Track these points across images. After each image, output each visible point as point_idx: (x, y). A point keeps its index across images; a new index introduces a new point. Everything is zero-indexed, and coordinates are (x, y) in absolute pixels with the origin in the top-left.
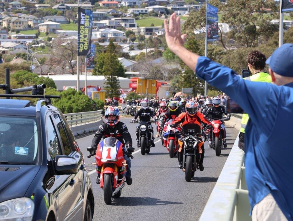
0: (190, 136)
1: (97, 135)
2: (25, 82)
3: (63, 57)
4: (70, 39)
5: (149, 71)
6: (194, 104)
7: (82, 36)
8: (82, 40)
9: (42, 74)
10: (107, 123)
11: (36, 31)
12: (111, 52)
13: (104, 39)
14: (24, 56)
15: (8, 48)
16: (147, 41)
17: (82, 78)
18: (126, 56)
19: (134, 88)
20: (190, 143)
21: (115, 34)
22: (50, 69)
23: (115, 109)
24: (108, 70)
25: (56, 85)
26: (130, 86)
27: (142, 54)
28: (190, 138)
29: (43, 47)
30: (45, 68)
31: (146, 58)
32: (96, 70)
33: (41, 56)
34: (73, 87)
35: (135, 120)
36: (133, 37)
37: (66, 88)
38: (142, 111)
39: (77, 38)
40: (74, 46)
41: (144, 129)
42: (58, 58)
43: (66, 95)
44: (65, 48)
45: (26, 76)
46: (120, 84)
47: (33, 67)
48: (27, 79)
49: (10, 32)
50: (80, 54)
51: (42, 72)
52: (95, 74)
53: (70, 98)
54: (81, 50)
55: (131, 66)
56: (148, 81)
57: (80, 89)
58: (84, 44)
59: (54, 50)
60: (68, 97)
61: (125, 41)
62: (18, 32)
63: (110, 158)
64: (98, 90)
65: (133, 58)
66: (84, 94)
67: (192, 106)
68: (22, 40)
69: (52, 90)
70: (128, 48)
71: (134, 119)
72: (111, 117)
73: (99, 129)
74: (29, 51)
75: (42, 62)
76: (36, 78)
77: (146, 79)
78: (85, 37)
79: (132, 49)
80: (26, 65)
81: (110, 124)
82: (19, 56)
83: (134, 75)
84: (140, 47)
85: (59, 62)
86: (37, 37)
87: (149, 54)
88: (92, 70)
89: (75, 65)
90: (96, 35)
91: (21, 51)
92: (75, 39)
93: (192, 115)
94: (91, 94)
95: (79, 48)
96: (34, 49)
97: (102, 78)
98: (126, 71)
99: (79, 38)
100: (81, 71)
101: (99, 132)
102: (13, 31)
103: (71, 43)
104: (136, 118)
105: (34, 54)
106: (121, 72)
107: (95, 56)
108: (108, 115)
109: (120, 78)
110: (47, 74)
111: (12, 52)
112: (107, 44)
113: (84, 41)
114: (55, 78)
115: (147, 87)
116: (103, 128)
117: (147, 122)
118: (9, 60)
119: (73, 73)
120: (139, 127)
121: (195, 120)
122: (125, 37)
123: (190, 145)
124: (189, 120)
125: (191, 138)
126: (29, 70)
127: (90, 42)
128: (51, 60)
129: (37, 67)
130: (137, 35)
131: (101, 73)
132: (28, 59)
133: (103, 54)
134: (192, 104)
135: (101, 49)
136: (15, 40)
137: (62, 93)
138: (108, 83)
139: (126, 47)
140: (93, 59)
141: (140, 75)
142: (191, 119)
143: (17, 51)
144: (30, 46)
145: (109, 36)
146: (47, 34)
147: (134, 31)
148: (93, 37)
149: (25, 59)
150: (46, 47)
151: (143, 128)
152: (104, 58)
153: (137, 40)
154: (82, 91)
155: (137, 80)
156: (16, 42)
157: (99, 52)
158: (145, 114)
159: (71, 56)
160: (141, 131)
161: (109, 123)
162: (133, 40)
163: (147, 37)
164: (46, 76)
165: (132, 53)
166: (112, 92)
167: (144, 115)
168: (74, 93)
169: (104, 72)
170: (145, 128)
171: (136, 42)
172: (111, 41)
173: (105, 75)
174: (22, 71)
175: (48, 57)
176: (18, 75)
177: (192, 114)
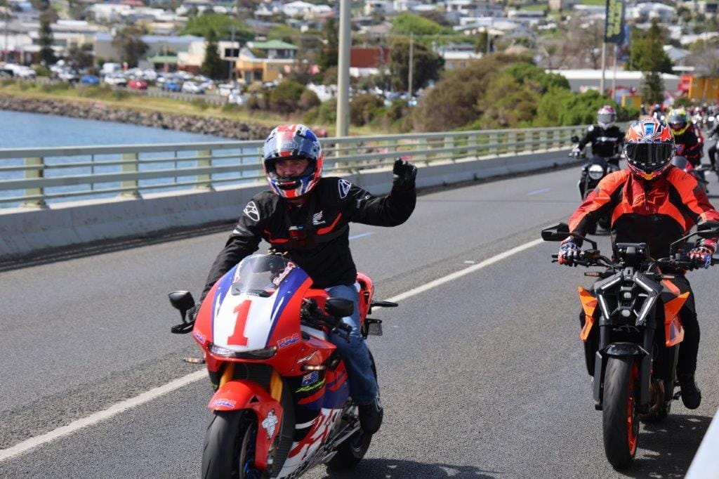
0: (625, 272)
1: (235, 241)
2: (526, 80)
3: (582, 45)
4: (593, 19)
5: (709, 66)
6: (659, 130)
7: (612, 14)
8: (611, 20)
9: (551, 69)
10: (275, 191)
11: (544, 7)
12: (653, 38)
13: (643, 18)
14: (525, 42)
15: (503, 31)
16: (708, 23)
17: (610, 74)
18: (676, 44)
19: (686, 91)
20: (626, 302)
21: (661, 12)
22: (562, 61)
23: (299, 132)
24: (648, 64)
25: (571, 84)
26: (680, 87)
27: (700, 42)
28: (623, 282)
29: (553, 30)
30: (556, 59)
31: (705, 47)
32: (629, 64)
33: (550, 43)
34: (594, 88)
35: (578, 153)
36: (687, 16)
37: (584, 90)
38: (598, 132)
39: (603, 16)
40: (599, 28)
41: (598, 175)
42: (574, 46)
43: (583, 100)
44: (586, 31)
45: (528, 70)
46: (665, 85)
47: (538, 59)
48: (529, 76)
49: (507, 8)
50: (607, 40)
51: (550, 64)
52: (628, 69)
53: (590, 104)
54: (609, 34)
55: (682, 59)
56: (707, 81)
57: (606, 91)
58: (613, 25)
59: (570, 35)
60: (587, 102)
61: (674, 22)
62: (518, 7)
63: (244, 341)
64: (632, 92)
65: (686, 47)
66: (611, 98)
67: (649, 137)
68: (523, 20)
69: (564, 92)
70: (679, 33)
71: (578, 150)
72: (289, 163)
73: (245, 218)
74: (533, 36)
75: (552, 51)
76: (541, 74)
77: (704, 78)
78: (616, 15)
79: (685, 33)
80: (529, 55)
81: (284, 193)
82: (518, 42)
83: (686, 72)
84: (697, 31)
85: (576, 52)
86: (545, 15)
87: (711, 42)
88: (624, 63)
89: (600, 55)
90: (632, 13)
91: (522, 35)
92: (600, 19)
93: (649, 177)
94: (621, 98)
95: (606, 31)
96: (541, 33)
97: (638, 75)
98: (674, 65)
99: (607, 17)
100: (608, 65)
101: (244, 230)
102: (512, 5)
103: (596, 24)
104: (581, 147)
105: (541, 39)
106: (667, 66)
107: (630, 42)
108: (274, 156)
109: (666, 76)
110: (557, 69)
111: (508, 37)
112: (648, 26)
113: (615, 21)
114: (569, 74)
115: (706, 89)
116: (257, 213)
117: (607, 159)
118: (503, 48)
119: (596, 67)
120: (587, 170)
121: (660, 201)
122: (676, 17)
123: (626, 313)
124: (638, 197)
125: (630, 283)
126: (531, 62)
127: (623, 22)
128: (565, 48)
129: (544, 58)
130: (694, 14)
131: (636, 68)
132: (531, 46)
133: (641, 40)
134: (649, 131)
135: (638, 34)
136: (514, 19)
137: (578, 96)
138: (647, 83)
139: (676, 32)
140: (626, 48)
141: (695, 72)
142: (648, 197)
143: (516, 35)
144: (535, 28)
145: (652, 14)
146: (561, 10)
147: (689, 7)
148: (628, 16)
149: (527, 47)
150: (558, 30)
151: (596, 172)
152: (643, 46)
153: (693, 20)
154: (608, 94)
155: (691, 79)
156: (516, 22)
157: (636, 37)
158: (604, 139)
159: (595, 43)
160: (590, 177)
161: (282, 187)
162: (687, 20)
163: (709, 16)
164: (555, 72)
165: (685, 40)
166: (653, 95)
167: (601, 141)
168: (596, 96)
169: (642, 66)
170: (599, 172)
171: (692, 24)
172: (655, 21)
173: (643, 71)
174: (522, 64)
175: (559, 43)
176: (515, 70)
177: (649, 172)
